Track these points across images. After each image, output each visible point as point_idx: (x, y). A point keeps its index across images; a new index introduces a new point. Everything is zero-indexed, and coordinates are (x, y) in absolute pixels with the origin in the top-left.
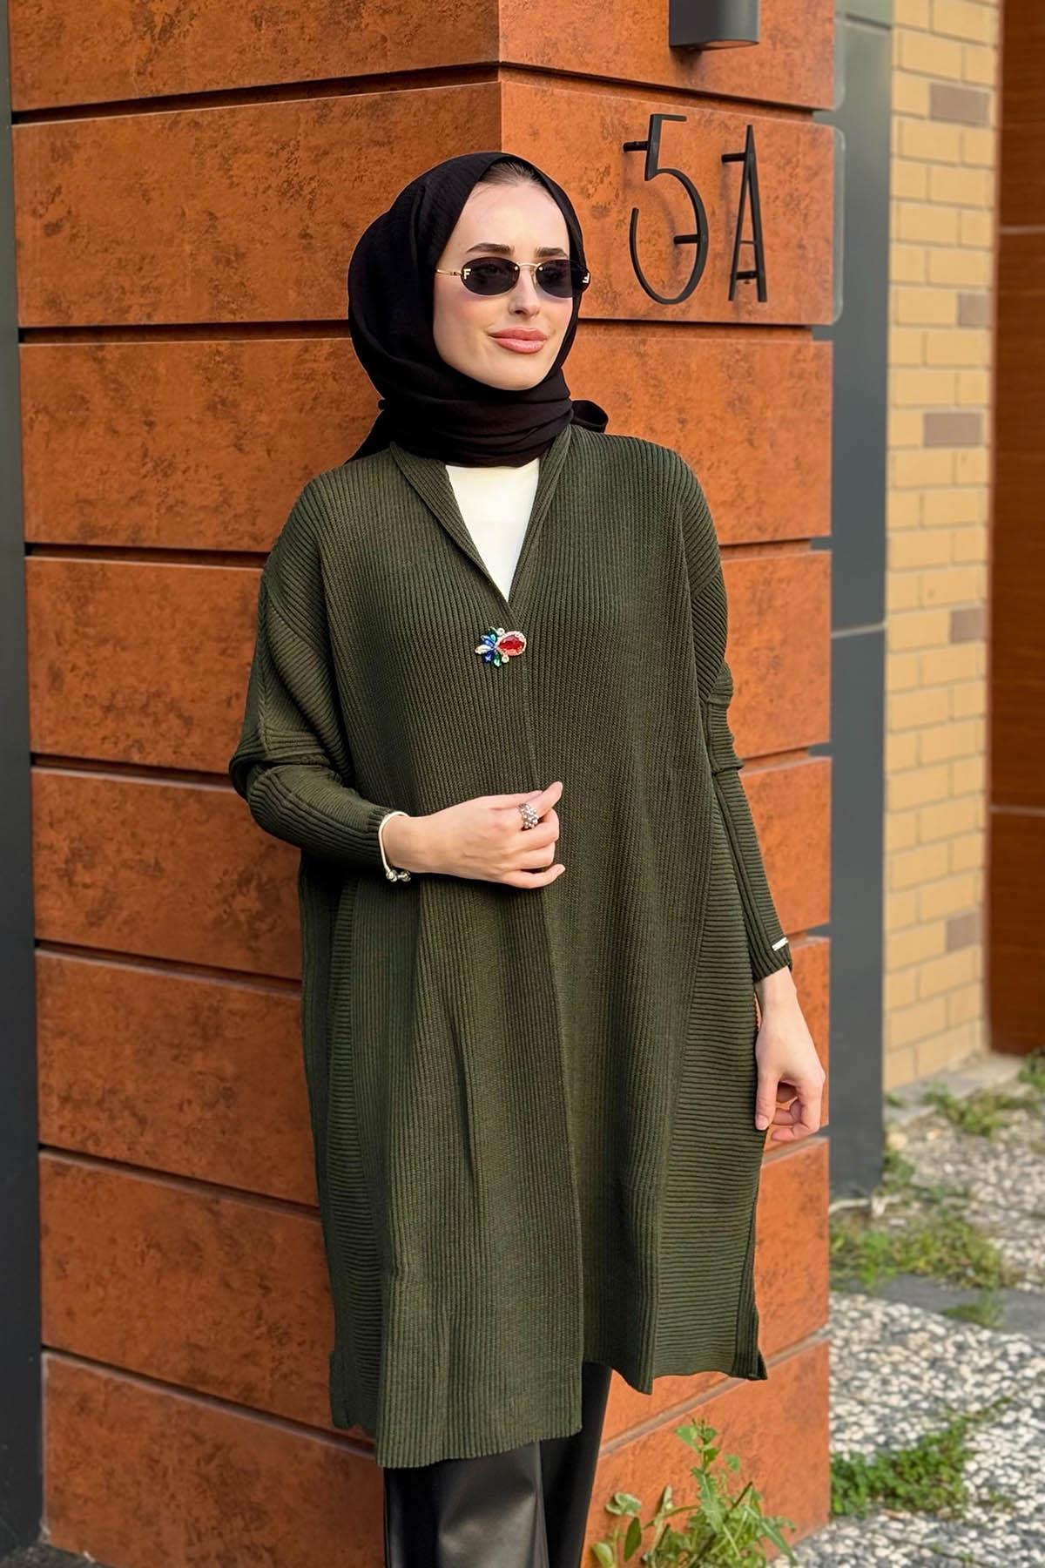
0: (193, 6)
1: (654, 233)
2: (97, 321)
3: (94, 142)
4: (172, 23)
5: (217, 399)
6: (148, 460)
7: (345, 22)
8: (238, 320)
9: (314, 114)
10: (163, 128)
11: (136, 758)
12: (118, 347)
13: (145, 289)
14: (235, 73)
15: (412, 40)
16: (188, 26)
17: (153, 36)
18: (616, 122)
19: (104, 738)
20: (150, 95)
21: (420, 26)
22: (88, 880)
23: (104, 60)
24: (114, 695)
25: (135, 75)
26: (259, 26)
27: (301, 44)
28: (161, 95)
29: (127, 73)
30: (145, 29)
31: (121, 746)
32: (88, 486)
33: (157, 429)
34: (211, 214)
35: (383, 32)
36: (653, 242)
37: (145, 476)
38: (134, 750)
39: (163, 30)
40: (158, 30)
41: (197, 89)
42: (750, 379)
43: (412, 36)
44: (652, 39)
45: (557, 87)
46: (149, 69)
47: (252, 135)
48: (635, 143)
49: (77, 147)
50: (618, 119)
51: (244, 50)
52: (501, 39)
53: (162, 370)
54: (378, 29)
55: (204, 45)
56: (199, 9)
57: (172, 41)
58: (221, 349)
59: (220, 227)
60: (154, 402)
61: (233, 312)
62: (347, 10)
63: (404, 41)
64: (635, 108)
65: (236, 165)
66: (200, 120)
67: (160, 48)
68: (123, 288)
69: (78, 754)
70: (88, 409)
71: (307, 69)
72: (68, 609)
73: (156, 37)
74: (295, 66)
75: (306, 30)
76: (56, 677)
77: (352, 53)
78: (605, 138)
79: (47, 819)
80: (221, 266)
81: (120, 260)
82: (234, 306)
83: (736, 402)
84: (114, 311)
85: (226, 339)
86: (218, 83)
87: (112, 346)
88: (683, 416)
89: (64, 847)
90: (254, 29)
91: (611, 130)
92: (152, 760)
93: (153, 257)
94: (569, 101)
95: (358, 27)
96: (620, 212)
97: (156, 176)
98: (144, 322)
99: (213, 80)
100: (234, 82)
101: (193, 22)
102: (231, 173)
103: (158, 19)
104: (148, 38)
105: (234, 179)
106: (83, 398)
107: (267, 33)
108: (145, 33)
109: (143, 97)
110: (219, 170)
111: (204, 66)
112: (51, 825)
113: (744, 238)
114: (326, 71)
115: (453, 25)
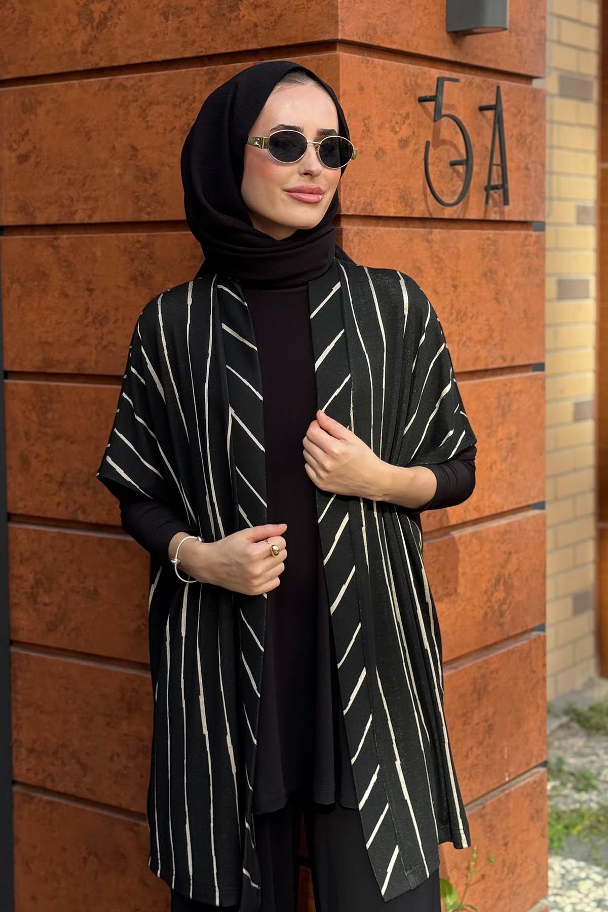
0: (121, 6)
1: (437, 158)
2: (54, 220)
3: (52, 99)
4: (106, 18)
5: (137, 273)
6: (89, 314)
7: (228, 14)
8: (152, 219)
9: (206, 77)
10: (99, 89)
11: (81, 517)
12: (68, 238)
13: (88, 198)
14: (150, 51)
15: (276, 25)
16: (117, 20)
17: (92, 27)
18: (413, 83)
19: (58, 504)
20: (90, 67)
21: (281, 15)
22: (47, 600)
23: (59, 44)
24: (65, 474)
25: (80, 53)
26: (167, 19)
27: (197, 30)
28: (98, 67)
29: (75, 52)
30: (87, 22)
31: (70, 510)
32: (47, 332)
33: (96, 293)
34: (133, 147)
35: (255, 20)
36: (436, 164)
37: (87, 326)
38: (79, 512)
39: (100, 23)
40: (96, 23)
41: (123, 62)
42: (496, 257)
43: (276, 22)
44: (435, 26)
45: (375, 57)
46: (90, 50)
47: (163, 93)
48: (426, 97)
49: (40, 103)
50: (415, 81)
51: (156, 35)
52: (340, 24)
53: (99, 253)
54: (252, 18)
55: (128, 32)
56: (125, 8)
57: (106, 30)
58: (140, 239)
59: (140, 156)
60: (93, 275)
61: (149, 214)
62: (230, 6)
63: (270, 26)
64: (425, 73)
65: (150, 114)
66: (125, 83)
67: (97, 35)
68: (72, 198)
69: (41, 514)
70: (47, 280)
71: (201, 47)
72: (34, 416)
73: (95, 28)
74: (192, 45)
75: (201, 20)
76: (25, 462)
77: (233, 36)
78: (406, 94)
79: (18, 558)
80: (140, 183)
81: (69, 179)
82: (149, 210)
83: (489, 274)
84: (65, 214)
85: (143, 232)
86: (138, 58)
87: (65, 238)
88: (456, 283)
89: (31, 577)
90: (164, 20)
91: (410, 87)
92: (92, 519)
93: (93, 177)
94: (383, 68)
95: (237, 17)
96: (416, 144)
97: (95, 122)
98: (87, 221)
99: (135, 56)
100: (150, 57)
101: (121, 17)
102: (147, 119)
103: (96, 15)
104: (89, 28)
105: (150, 123)
106: (44, 273)
107: (173, 22)
108: (87, 25)
109: (86, 68)
110: (139, 116)
111: (128, 46)
112: (21, 562)
113: (494, 162)
114: (214, 48)
115: (306, 14)
